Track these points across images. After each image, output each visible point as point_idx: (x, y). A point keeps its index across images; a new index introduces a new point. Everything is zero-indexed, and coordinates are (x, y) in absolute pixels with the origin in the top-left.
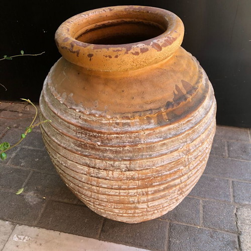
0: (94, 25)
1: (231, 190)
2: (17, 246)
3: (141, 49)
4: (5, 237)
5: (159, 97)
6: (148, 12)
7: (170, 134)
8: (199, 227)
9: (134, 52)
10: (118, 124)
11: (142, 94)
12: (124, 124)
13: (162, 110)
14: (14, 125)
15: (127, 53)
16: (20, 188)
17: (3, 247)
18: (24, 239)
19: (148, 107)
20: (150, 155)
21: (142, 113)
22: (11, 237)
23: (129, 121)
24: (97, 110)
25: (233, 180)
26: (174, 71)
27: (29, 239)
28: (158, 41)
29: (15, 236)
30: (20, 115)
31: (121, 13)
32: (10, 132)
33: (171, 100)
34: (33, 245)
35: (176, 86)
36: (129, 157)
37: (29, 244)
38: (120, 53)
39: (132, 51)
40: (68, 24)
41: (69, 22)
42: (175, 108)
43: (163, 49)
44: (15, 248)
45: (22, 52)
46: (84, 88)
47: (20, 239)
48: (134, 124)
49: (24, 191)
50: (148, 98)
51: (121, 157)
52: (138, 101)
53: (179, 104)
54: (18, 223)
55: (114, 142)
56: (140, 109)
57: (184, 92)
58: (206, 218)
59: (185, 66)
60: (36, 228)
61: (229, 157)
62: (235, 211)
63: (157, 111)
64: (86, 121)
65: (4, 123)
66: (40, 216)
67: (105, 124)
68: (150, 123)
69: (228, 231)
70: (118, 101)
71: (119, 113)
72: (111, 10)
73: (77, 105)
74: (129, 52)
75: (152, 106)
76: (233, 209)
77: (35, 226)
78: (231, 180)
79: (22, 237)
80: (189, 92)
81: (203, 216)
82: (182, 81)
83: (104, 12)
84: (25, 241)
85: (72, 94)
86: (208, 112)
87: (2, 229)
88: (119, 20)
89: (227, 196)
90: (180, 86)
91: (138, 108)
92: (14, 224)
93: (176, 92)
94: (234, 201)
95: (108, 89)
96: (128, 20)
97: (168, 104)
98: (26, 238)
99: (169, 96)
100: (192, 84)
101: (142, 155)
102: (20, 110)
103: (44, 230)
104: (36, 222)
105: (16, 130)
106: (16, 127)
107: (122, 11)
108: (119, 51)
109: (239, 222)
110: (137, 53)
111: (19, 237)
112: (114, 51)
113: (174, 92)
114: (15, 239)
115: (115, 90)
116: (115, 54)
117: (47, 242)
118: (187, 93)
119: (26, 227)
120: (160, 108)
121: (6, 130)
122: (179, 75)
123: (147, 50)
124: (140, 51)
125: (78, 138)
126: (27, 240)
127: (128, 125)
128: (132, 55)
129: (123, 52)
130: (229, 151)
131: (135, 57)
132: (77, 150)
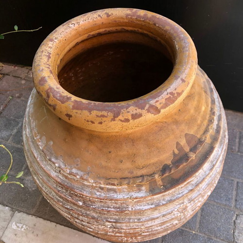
0: (87, 35)
1: (234, 193)
2: (16, 235)
3: (132, 115)
4: (4, 224)
5: (154, 160)
6: (155, 24)
7: (164, 200)
8: (194, 232)
9: (123, 119)
10: (102, 189)
11: (132, 157)
12: (109, 190)
13: (156, 176)
14: (17, 95)
15: (113, 120)
16: (20, 171)
17: (3, 235)
18: (22, 227)
19: (140, 173)
20: (139, 219)
21: (132, 180)
22: (10, 224)
23: (115, 187)
24: (79, 169)
25: (238, 180)
26: (176, 122)
27: (27, 228)
28: (157, 101)
29: (14, 223)
30: (23, 82)
31: (122, 20)
32: (12, 102)
33: (169, 162)
34: (31, 235)
35: (178, 144)
36: (115, 219)
37: (27, 234)
38: (104, 119)
39: (120, 117)
40: (50, 44)
41: (51, 40)
42: (173, 171)
43: (162, 111)
44: (13, 236)
45: (16, 28)
46: (65, 140)
47: (18, 227)
48: (120, 191)
49: (24, 175)
50: (140, 162)
51: (105, 218)
52: (127, 165)
53: (178, 167)
54: (17, 210)
55: (98, 205)
56: (129, 175)
57: (187, 149)
58: (203, 223)
59: (192, 111)
60: (34, 217)
61: (239, 151)
62: (234, 218)
63: (150, 178)
64: (66, 177)
65: (6, 91)
66: (38, 203)
67: (88, 186)
68: (140, 190)
69: (223, 240)
70: (104, 163)
71: (103, 177)
72: (108, 15)
73: (57, 158)
74: (117, 119)
75: (144, 172)
76: (233, 215)
77: (33, 215)
78: (236, 180)
79: (20, 226)
80: (193, 149)
81: (200, 221)
82: (186, 135)
83: (99, 18)
84: (23, 229)
85: (52, 143)
86: (214, 166)
87: (2, 215)
88: (119, 28)
89: (229, 200)
90: (183, 142)
91: (126, 174)
92: (13, 210)
93: (176, 152)
94: (235, 206)
95: (92, 147)
96: (130, 28)
97: (165, 169)
98: (24, 226)
99: (166, 157)
100: (199, 136)
101: (130, 219)
102: (23, 76)
103: (41, 220)
104: (34, 210)
105: (18, 100)
106: (19, 97)
107: (122, 18)
108: (103, 116)
109: (237, 231)
110: (127, 120)
111: (18, 225)
112: (97, 116)
113: (174, 152)
114: (14, 227)
115: (100, 150)
116: (99, 120)
117: (43, 233)
118: (191, 150)
119: (25, 215)
120: (154, 173)
121: (8, 100)
122: (183, 127)
123: (140, 115)
124: (130, 118)
125: (59, 191)
126: (25, 229)
127: (115, 191)
128: (120, 122)
129: (109, 118)
130: (240, 144)
131: (125, 124)
132: (59, 201)
